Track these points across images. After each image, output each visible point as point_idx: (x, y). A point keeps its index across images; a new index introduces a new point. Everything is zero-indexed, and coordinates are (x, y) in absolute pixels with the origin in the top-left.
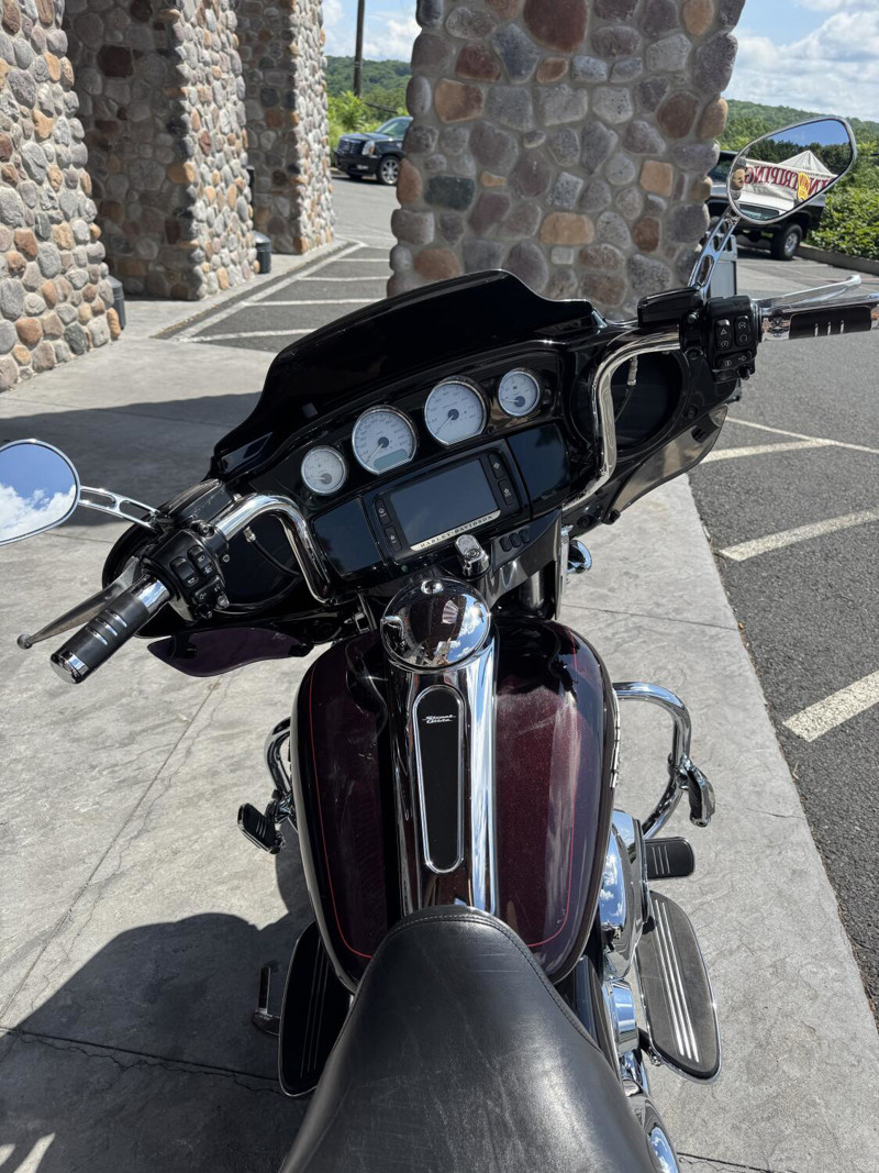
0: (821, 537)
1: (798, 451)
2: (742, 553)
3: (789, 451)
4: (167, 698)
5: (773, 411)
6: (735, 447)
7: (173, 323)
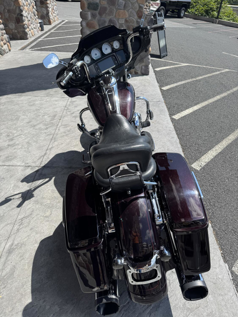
0: (183, 84)
1: (180, 67)
2: (166, 88)
3: (178, 67)
4: (52, 122)
5: (175, 58)
6: (165, 66)
7: (23, 46)
